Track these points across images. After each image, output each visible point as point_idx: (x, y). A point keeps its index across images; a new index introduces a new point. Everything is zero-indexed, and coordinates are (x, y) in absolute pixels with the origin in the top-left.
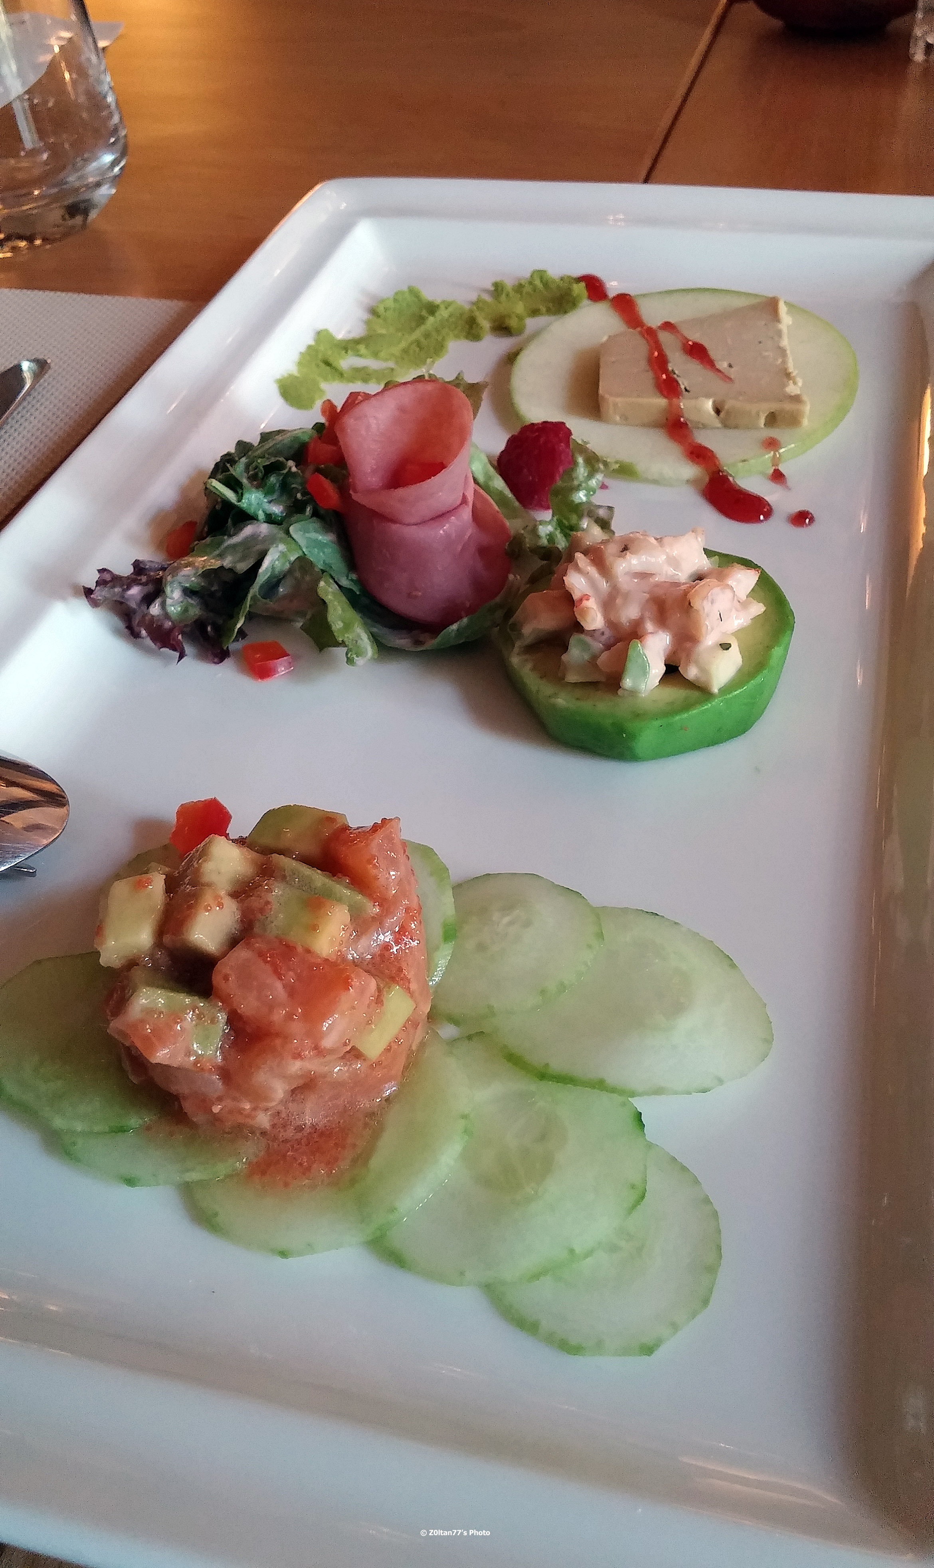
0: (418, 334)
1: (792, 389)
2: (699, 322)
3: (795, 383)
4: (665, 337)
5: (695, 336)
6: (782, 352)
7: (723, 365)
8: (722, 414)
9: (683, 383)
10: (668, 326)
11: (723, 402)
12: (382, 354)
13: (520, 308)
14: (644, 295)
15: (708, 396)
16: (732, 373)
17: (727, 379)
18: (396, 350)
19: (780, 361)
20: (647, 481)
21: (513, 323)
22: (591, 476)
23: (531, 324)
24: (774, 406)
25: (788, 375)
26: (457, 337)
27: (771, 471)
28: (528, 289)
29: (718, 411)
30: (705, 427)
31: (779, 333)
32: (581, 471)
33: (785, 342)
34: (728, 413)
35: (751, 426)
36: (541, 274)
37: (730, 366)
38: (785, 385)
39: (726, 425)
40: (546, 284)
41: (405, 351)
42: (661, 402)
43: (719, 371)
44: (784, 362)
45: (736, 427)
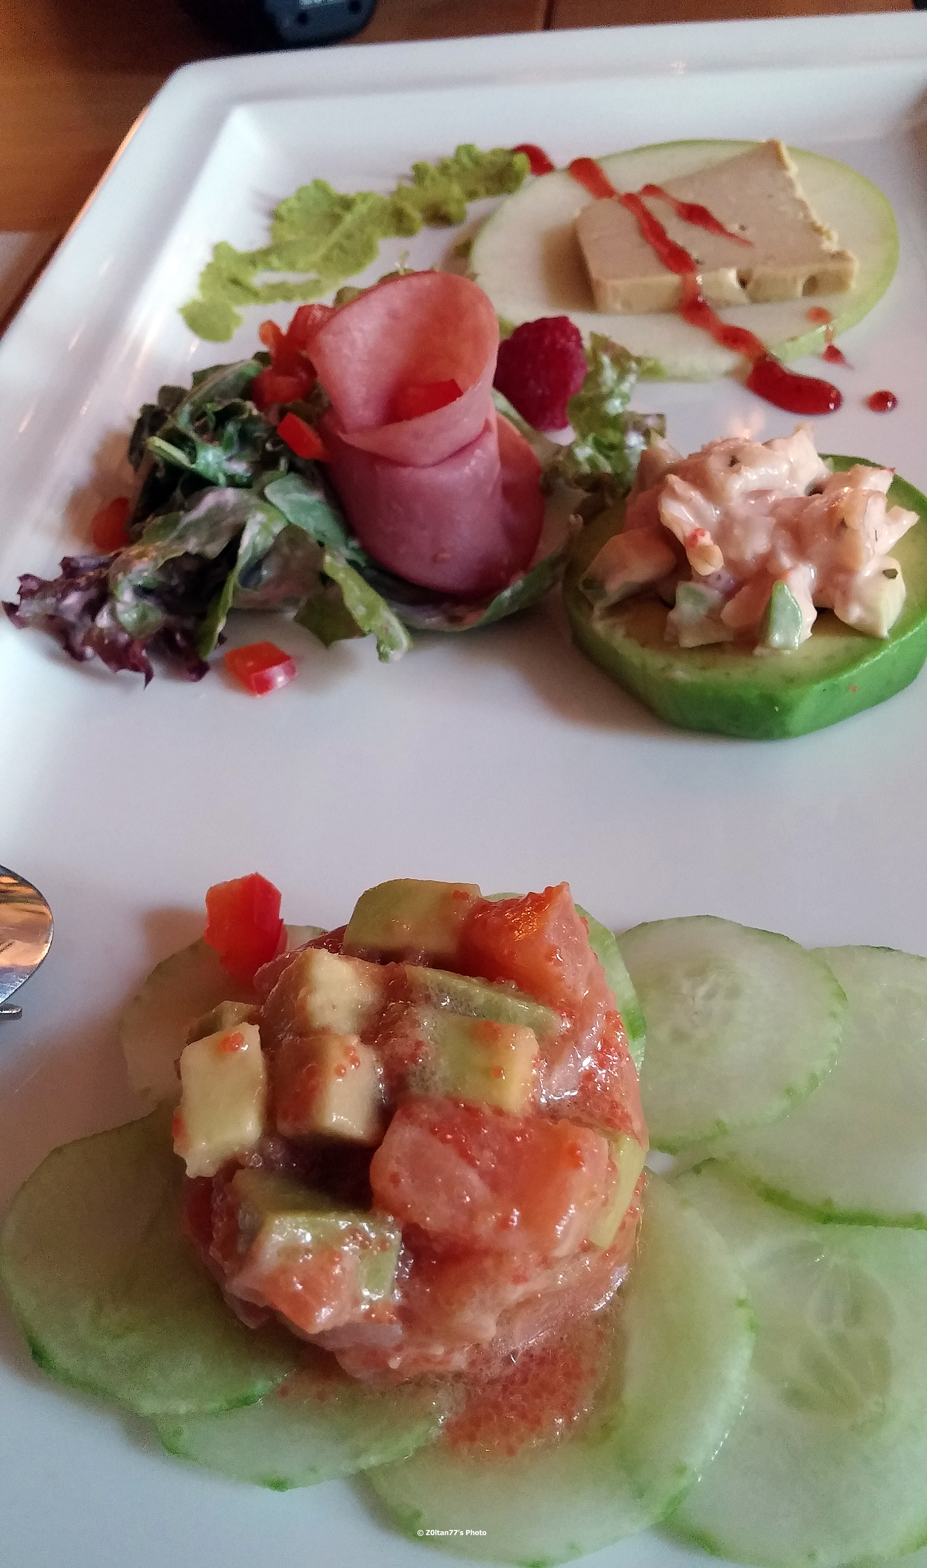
0: (336, 235)
1: (831, 245)
2: (688, 180)
3: (829, 238)
4: (650, 203)
5: (689, 197)
6: (801, 205)
7: (733, 228)
8: (750, 286)
9: (695, 255)
10: (651, 190)
11: (749, 273)
12: (301, 264)
13: (456, 190)
14: (607, 158)
15: (728, 265)
16: (748, 234)
17: (746, 243)
18: (316, 257)
19: (801, 215)
20: (674, 378)
21: (452, 209)
22: (621, 378)
23: (475, 208)
24: (813, 268)
25: (818, 230)
26: (385, 234)
27: (823, 348)
28: (455, 169)
29: (743, 283)
30: (728, 304)
31: (790, 184)
32: (609, 374)
33: (800, 192)
34: (758, 284)
35: (784, 298)
36: (468, 149)
37: (743, 228)
38: (819, 243)
39: (754, 299)
40: (476, 160)
41: (327, 258)
42: (672, 279)
43: (731, 235)
44: (807, 216)
45: (767, 300)
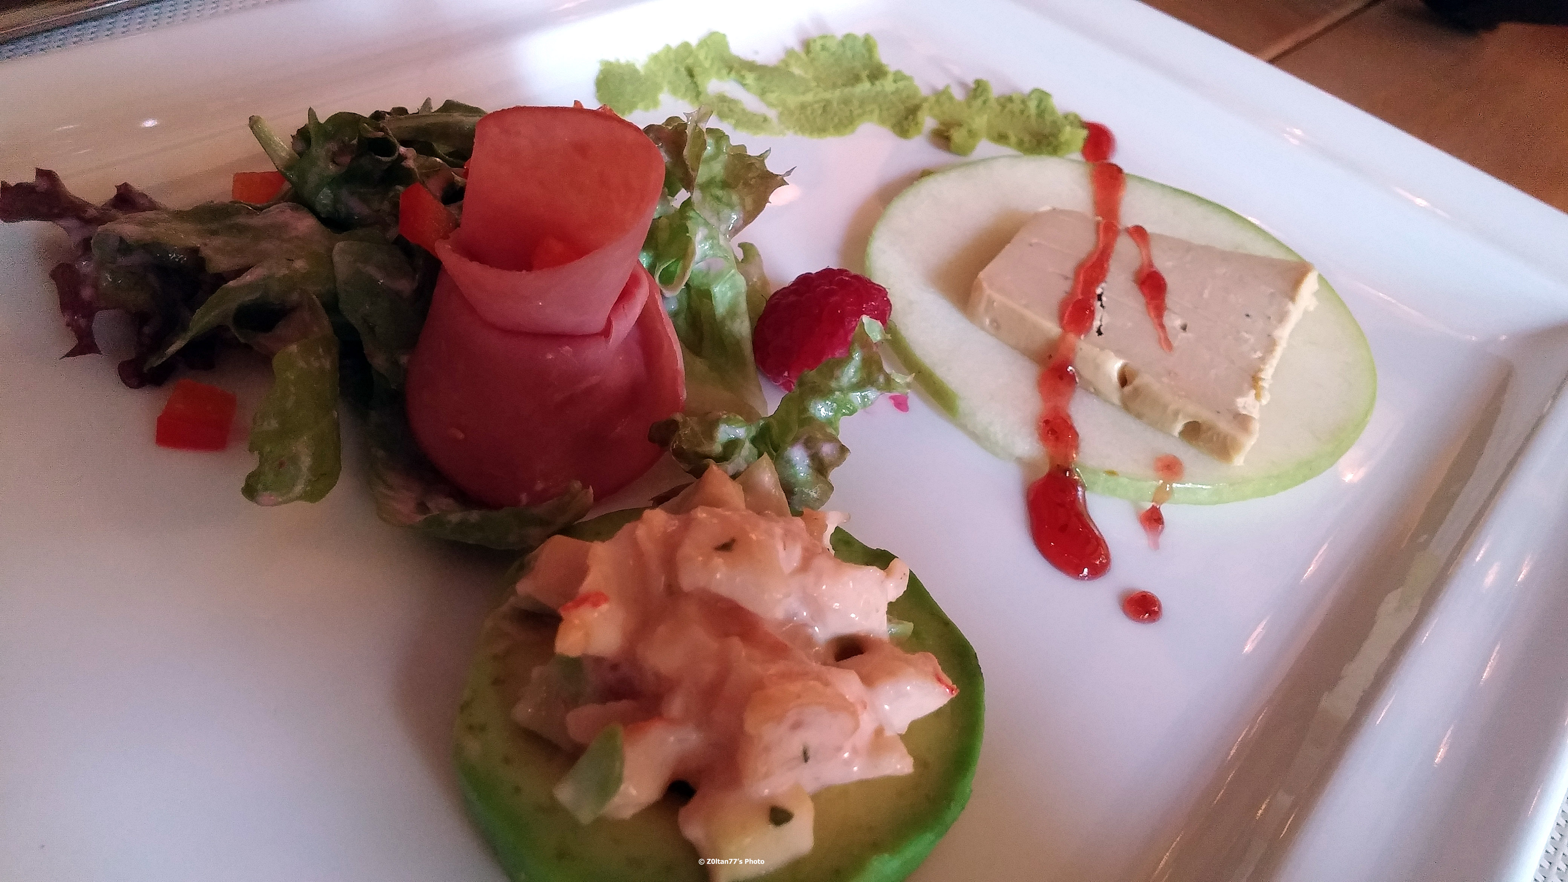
0: (835, 95)
1: (1247, 403)
2: (1185, 247)
3: (1258, 396)
4: (1124, 247)
5: (1164, 264)
6: (1270, 345)
7: (1173, 321)
8: (1127, 389)
9: (1100, 318)
10: (1139, 233)
11: (1135, 374)
12: (772, 97)
13: (980, 122)
14: (1142, 180)
15: (1119, 353)
16: (1179, 339)
17: (1167, 343)
18: (793, 101)
19: (1259, 354)
20: (963, 427)
21: (958, 136)
22: (859, 386)
23: (984, 147)
25: (1255, 381)
26: (882, 121)
27: (1149, 505)
28: (1016, 107)
29: (1124, 380)
30: (1097, 393)
31: (1282, 317)
32: (851, 372)
33: (1284, 333)
34: (1137, 392)
35: (1160, 425)
36: (1042, 96)
37: (1184, 328)
38: (1241, 393)
39: (1127, 405)
40: (1042, 112)
41: (803, 107)
42: (1052, 328)
43: (1162, 326)
44: (1263, 360)
45: (1139, 416)
